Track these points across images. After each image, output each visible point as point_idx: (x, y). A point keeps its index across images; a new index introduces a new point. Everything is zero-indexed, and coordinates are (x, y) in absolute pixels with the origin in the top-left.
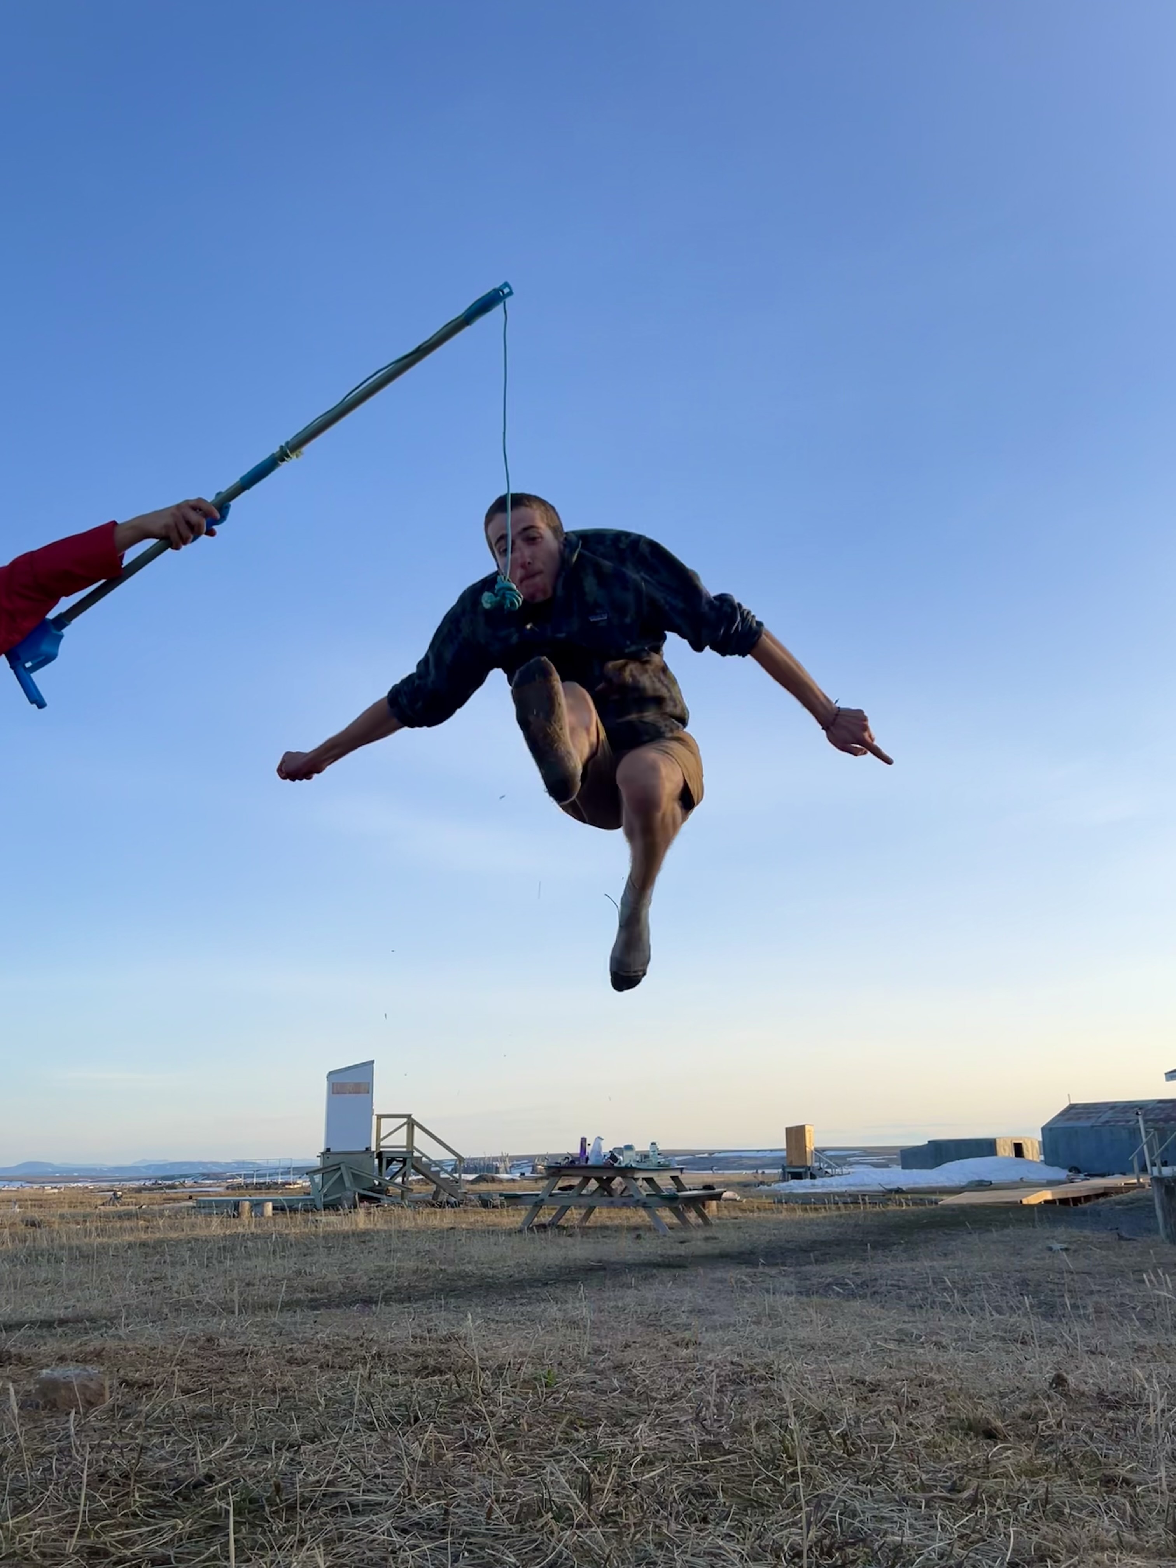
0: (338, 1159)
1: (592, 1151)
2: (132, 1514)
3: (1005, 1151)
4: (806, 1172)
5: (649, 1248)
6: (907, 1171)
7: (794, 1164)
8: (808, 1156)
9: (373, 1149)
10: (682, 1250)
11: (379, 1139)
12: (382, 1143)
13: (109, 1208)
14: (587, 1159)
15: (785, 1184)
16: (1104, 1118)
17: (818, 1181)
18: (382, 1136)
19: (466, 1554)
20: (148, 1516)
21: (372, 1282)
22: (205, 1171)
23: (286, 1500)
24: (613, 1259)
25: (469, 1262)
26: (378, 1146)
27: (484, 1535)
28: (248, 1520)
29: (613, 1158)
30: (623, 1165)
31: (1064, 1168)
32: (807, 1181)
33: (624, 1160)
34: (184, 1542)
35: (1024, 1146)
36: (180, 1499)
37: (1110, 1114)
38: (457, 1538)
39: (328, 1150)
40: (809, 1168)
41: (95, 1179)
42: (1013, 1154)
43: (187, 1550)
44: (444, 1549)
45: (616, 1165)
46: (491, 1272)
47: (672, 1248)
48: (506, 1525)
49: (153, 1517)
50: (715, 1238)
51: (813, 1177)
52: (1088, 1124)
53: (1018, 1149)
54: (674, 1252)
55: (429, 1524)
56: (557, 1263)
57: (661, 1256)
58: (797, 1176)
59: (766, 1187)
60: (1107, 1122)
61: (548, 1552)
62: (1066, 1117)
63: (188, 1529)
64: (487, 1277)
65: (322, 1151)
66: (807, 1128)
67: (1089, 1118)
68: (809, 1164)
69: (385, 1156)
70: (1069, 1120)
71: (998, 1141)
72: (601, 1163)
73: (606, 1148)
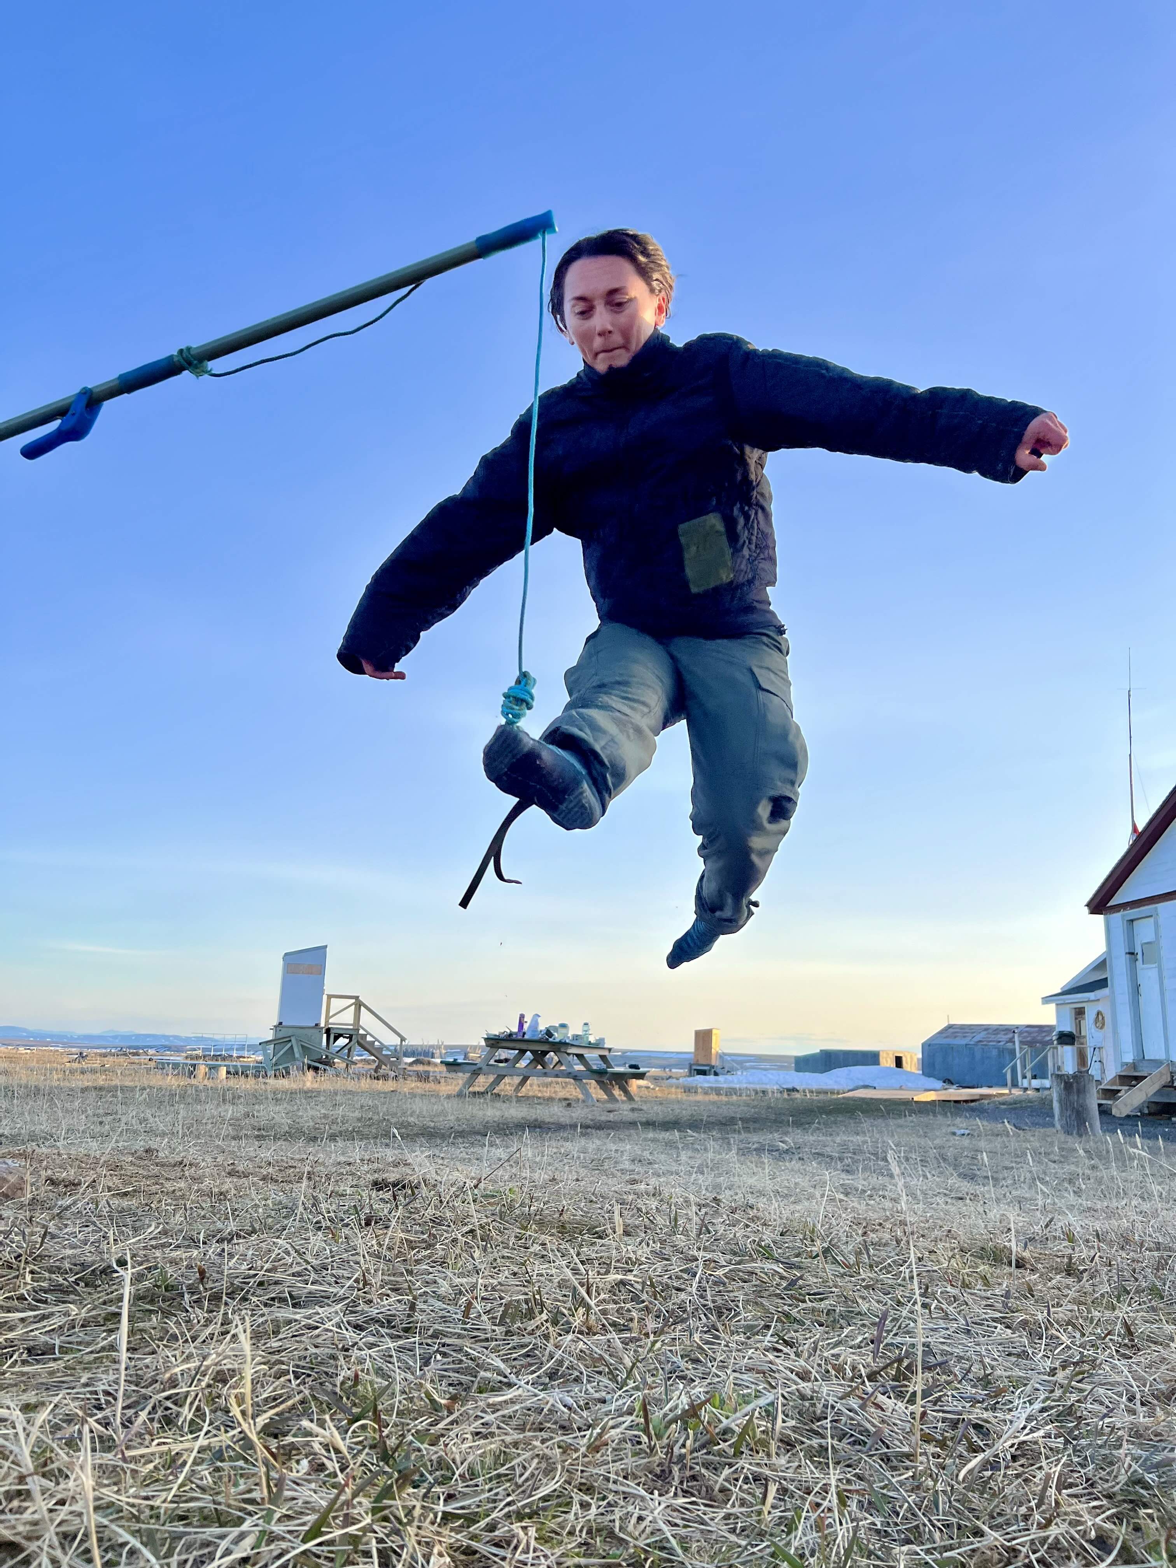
0: (290, 1032)
1: (529, 1027)
2: (18, 1299)
3: (887, 1062)
4: (710, 1070)
5: (578, 1114)
6: (801, 1074)
7: (701, 1062)
8: (713, 1057)
9: (322, 1025)
10: (611, 1117)
11: (328, 1017)
12: (331, 1021)
13: (75, 1065)
14: (524, 1034)
15: (692, 1078)
16: (978, 1038)
17: (721, 1078)
18: (331, 1014)
19: (439, 1357)
20: (38, 1301)
21: (317, 1126)
22: (167, 1043)
23: (212, 1289)
24: (547, 1120)
25: (411, 1116)
26: (327, 1022)
27: (459, 1336)
28: (160, 1308)
29: (549, 1033)
30: (557, 1040)
31: (939, 1079)
32: (712, 1077)
33: (557, 1037)
34: (77, 1330)
35: (904, 1059)
36: (82, 1284)
37: (983, 1034)
38: (425, 1338)
39: (281, 1023)
40: (713, 1067)
41: (65, 1045)
42: (893, 1065)
43: (79, 1340)
44: (411, 1351)
45: (550, 1040)
46: (432, 1124)
47: (600, 1115)
48: (489, 1327)
49: (45, 1302)
50: (641, 1110)
51: (716, 1074)
52: (964, 1042)
53: (899, 1062)
54: (603, 1118)
55: (389, 1322)
56: (496, 1119)
57: (592, 1120)
58: (703, 1073)
59: (674, 1081)
60: (980, 1041)
61: (544, 1359)
62: (944, 1035)
63: (83, 1315)
64: (428, 1127)
65: (275, 1024)
66: (714, 1032)
67: (965, 1037)
68: (713, 1063)
69: (332, 1031)
70: (946, 1037)
71: (881, 1054)
72: (535, 1038)
73: (542, 1027)
